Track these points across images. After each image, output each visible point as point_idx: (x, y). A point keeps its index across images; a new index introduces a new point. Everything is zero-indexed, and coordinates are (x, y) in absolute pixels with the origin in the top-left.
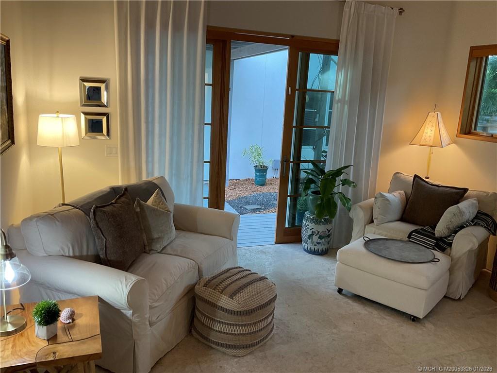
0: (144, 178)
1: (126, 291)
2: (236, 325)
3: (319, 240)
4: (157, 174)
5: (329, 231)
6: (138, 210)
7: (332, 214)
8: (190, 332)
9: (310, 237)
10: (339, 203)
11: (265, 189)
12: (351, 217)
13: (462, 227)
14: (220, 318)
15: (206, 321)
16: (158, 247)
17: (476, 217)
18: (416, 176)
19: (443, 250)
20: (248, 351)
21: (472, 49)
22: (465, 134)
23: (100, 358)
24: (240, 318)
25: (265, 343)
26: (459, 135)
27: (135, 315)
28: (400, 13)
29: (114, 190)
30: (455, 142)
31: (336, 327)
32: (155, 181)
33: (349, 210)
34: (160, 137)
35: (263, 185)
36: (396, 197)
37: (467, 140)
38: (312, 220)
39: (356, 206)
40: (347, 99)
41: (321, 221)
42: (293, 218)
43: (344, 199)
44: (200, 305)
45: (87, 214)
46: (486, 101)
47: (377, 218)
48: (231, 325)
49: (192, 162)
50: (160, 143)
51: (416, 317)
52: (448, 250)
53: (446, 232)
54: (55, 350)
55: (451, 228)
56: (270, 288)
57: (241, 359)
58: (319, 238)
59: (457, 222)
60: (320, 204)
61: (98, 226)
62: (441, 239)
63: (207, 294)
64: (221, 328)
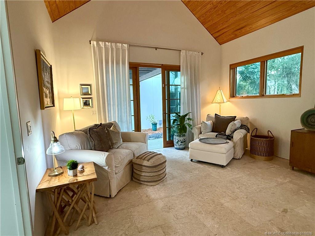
0: (108, 122)
1: (105, 158)
2: (151, 172)
3: (181, 144)
4: (113, 121)
5: (185, 140)
6: (107, 132)
7: (185, 132)
8: (132, 179)
9: (177, 143)
10: (187, 127)
11: (157, 132)
12: (193, 132)
13: (236, 130)
14: (144, 170)
15: (138, 172)
16: (116, 146)
17: (241, 126)
18: (216, 114)
19: (230, 140)
20: (157, 183)
21: (231, 65)
22: (232, 97)
23: (96, 180)
24: (152, 169)
25: (163, 180)
26: (230, 98)
27: (109, 169)
28: (202, 54)
29: (96, 125)
30: (229, 101)
31: (191, 172)
32: (112, 123)
33: (192, 129)
34: (113, 106)
35: (156, 130)
36: (209, 123)
37: (233, 99)
38: (177, 135)
39: (194, 127)
40: (186, 87)
41: (181, 136)
42: (170, 137)
43: (189, 125)
44: (135, 166)
45: (86, 133)
46: (238, 87)
47: (203, 131)
48: (149, 172)
49: (127, 116)
50: (113, 108)
51: (223, 166)
52: (232, 139)
53: (230, 133)
54: (77, 179)
55: (232, 130)
56: (164, 157)
57: (154, 187)
58: (181, 142)
59: (234, 128)
60: (180, 128)
61: (91, 136)
62: (228, 136)
63: (138, 161)
64: (145, 174)
